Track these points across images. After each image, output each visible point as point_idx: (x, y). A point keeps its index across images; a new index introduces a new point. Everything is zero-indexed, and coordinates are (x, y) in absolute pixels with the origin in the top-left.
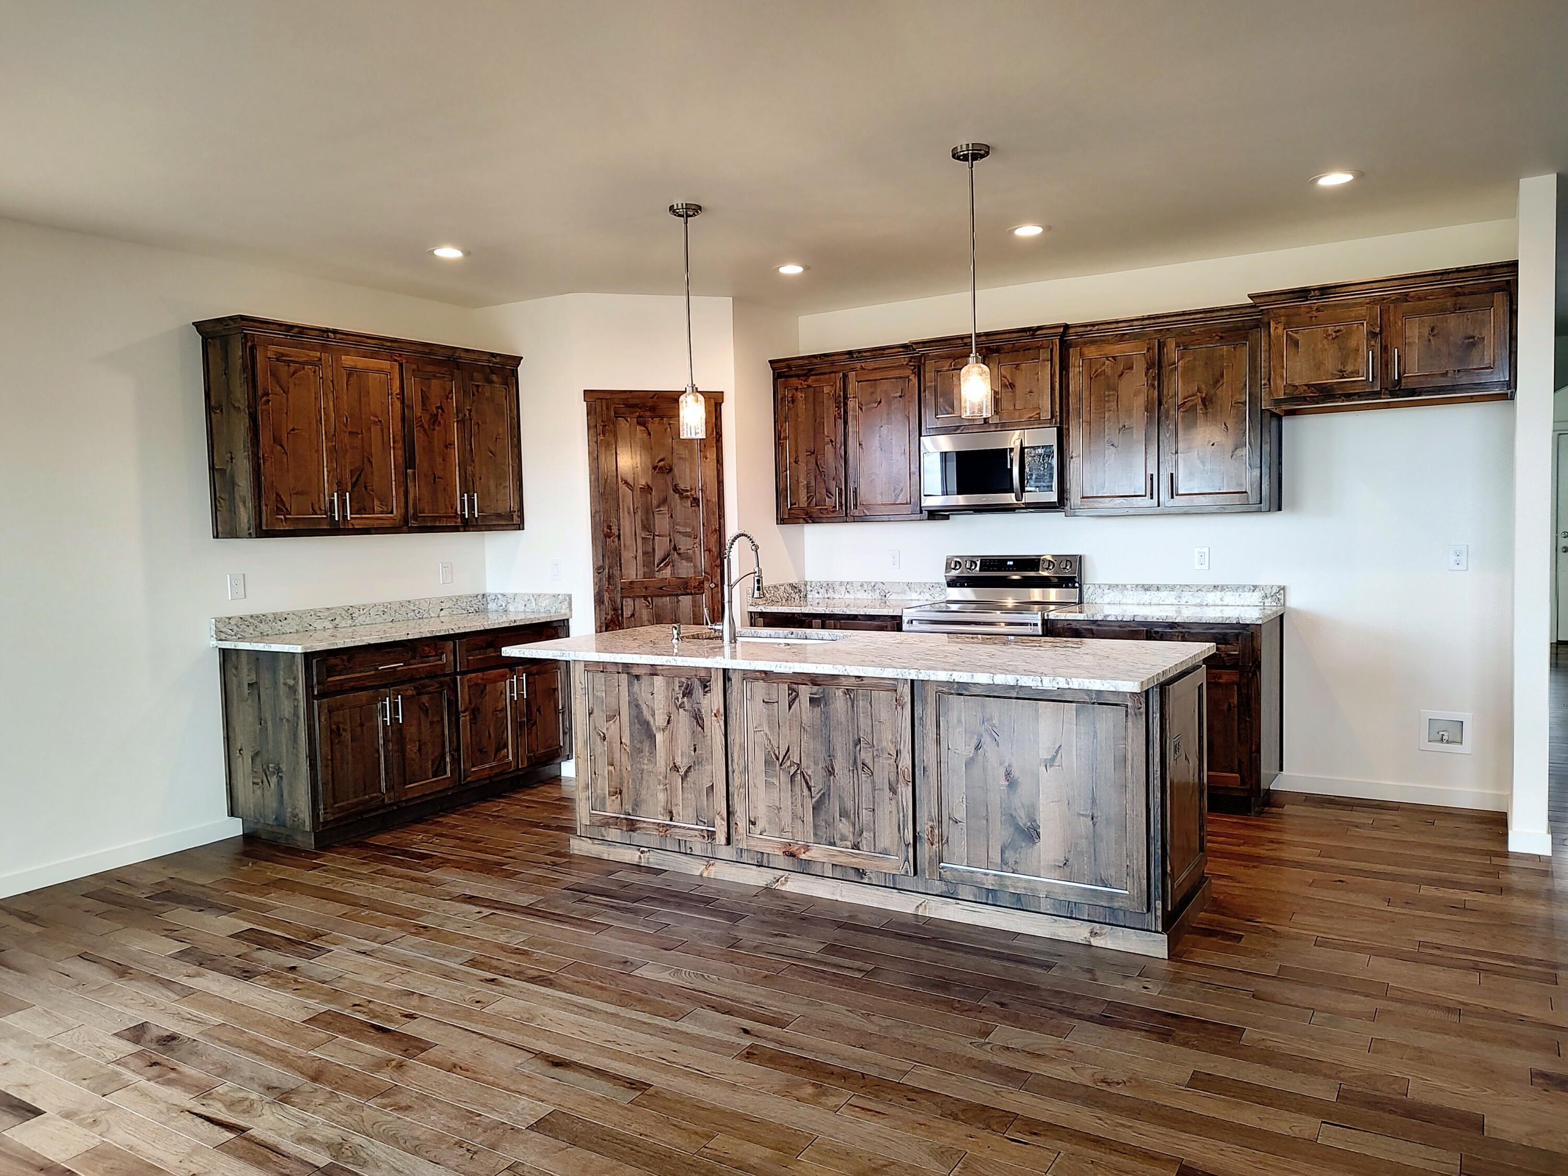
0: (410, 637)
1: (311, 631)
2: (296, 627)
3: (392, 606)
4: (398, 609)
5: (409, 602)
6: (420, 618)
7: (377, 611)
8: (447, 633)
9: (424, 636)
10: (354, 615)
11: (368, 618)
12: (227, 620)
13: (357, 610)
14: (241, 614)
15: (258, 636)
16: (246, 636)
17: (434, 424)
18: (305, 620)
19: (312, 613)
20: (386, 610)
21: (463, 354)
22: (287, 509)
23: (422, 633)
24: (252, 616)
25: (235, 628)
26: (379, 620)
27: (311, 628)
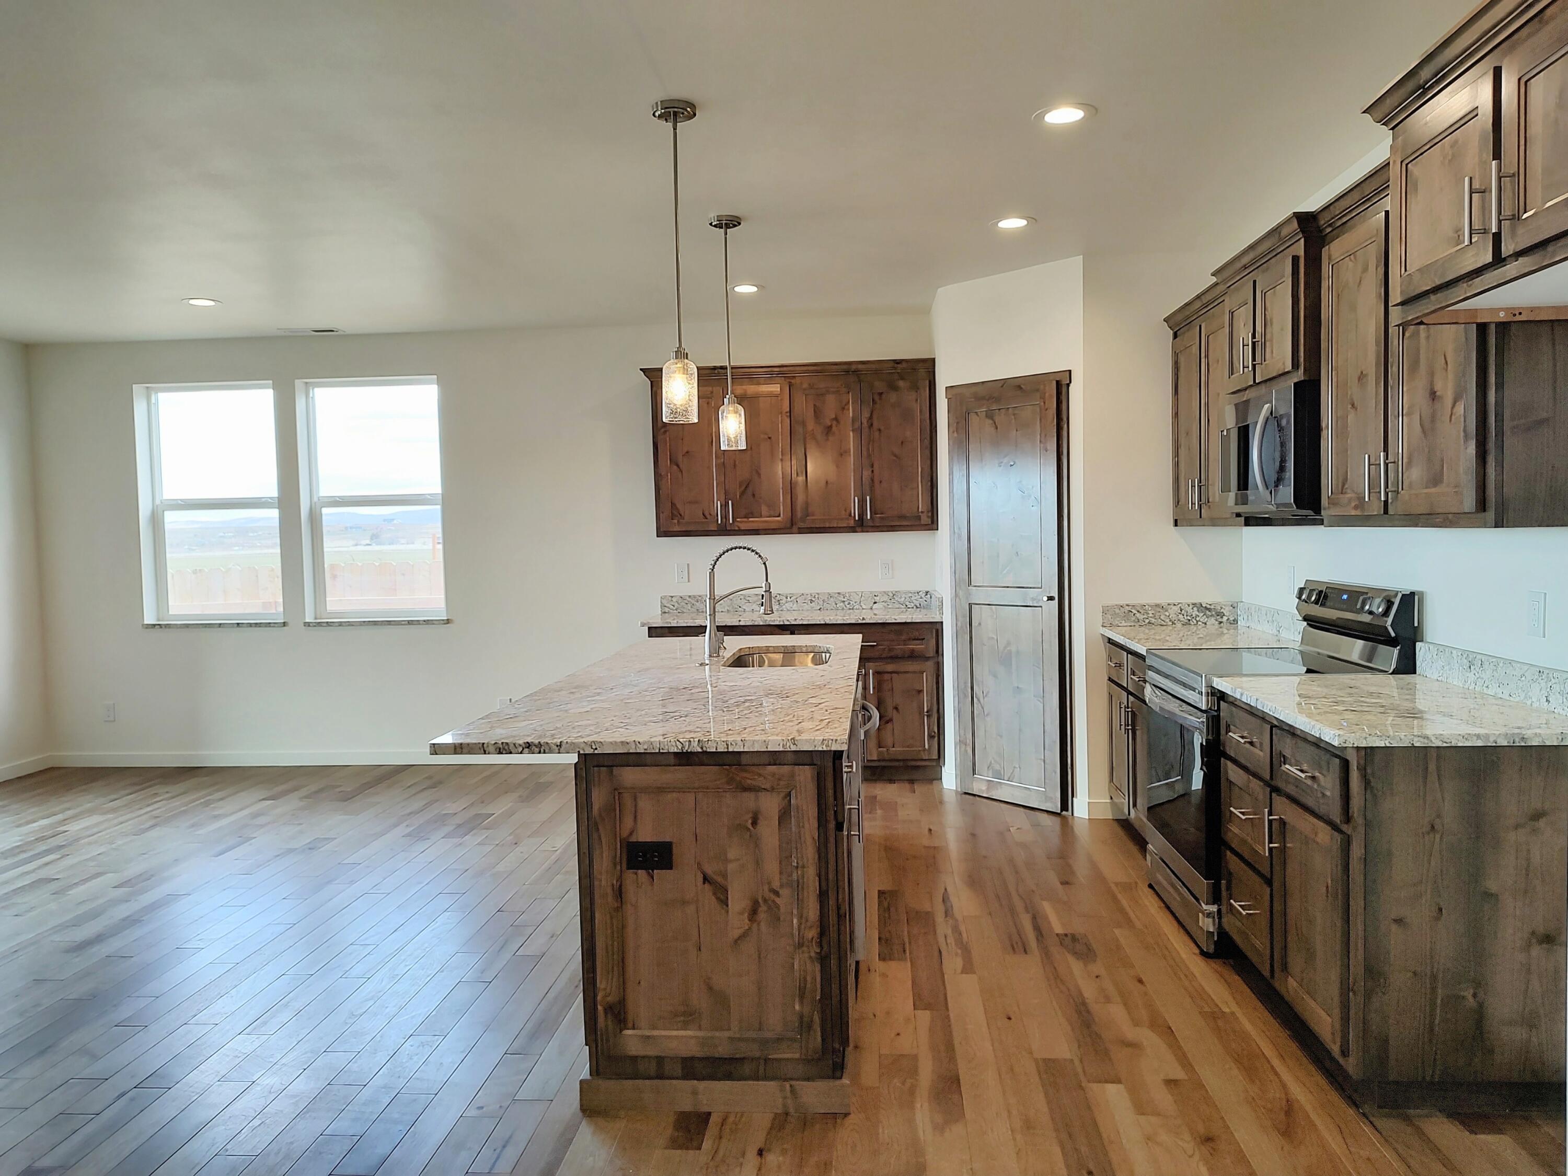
0: (742, 623)
1: (739, 611)
2: (727, 608)
3: (820, 596)
4: (826, 599)
5: (839, 593)
6: (850, 609)
7: (805, 600)
8: (782, 623)
9: (756, 623)
10: (781, 602)
11: (795, 605)
12: (670, 598)
13: (784, 598)
14: (681, 594)
15: (694, 612)
16: (685, 611)
17: (827, 434)
18: (735, 602)
19: (742, 597)
20: (814, 599)
21: (860, 367)
22: (680, 515)
23: (755, 621)
24: (690, 596)
25: (676, 605)
26: (806, 607)
27: (740, 609)
